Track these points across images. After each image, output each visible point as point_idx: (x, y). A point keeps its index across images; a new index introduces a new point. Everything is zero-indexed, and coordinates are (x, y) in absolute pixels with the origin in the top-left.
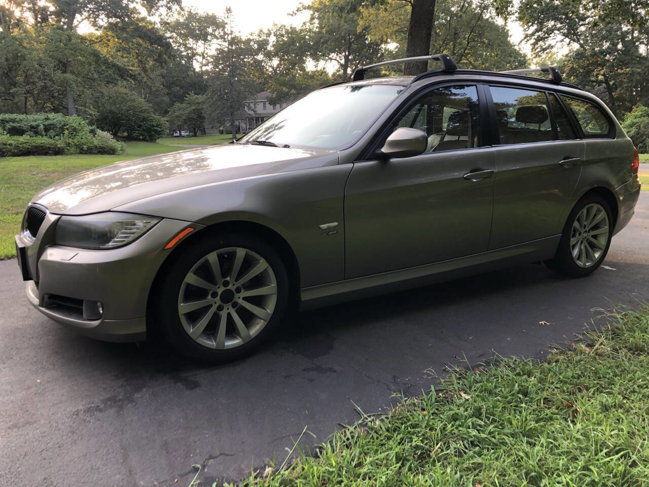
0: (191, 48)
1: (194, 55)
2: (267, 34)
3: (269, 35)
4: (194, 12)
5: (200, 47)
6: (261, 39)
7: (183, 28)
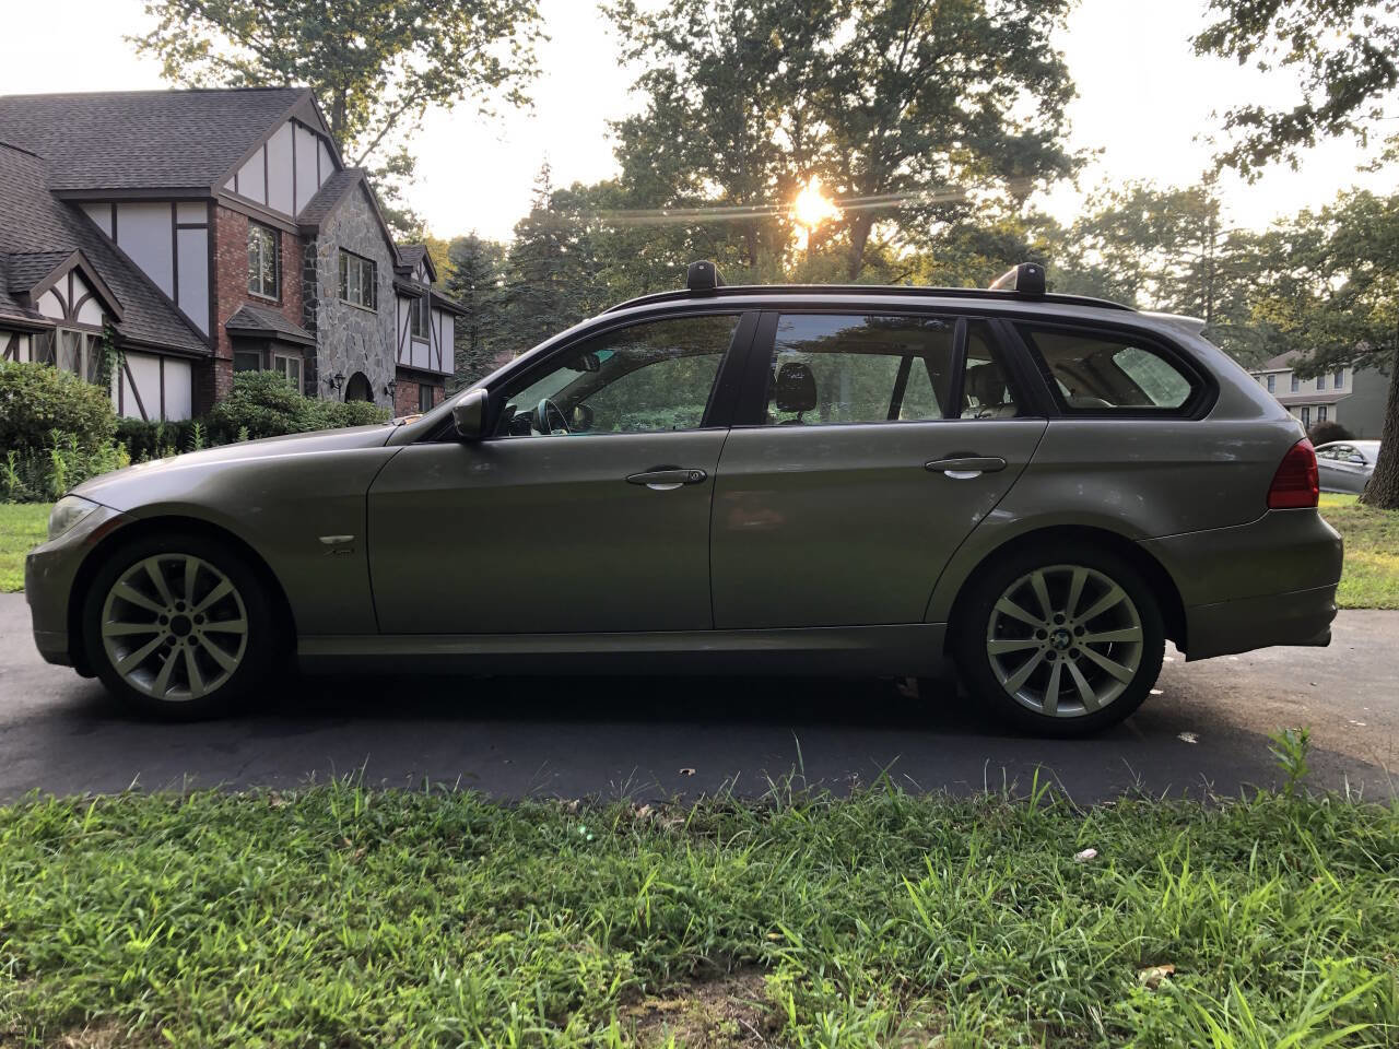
0: (1135, 266)
1: (1142, 277)
2: (1319, 218)
3: (1323, 220)
4: (1147, 191)
5: (1154, 260)
6: (1302, 231)
7: (1122, 225)
